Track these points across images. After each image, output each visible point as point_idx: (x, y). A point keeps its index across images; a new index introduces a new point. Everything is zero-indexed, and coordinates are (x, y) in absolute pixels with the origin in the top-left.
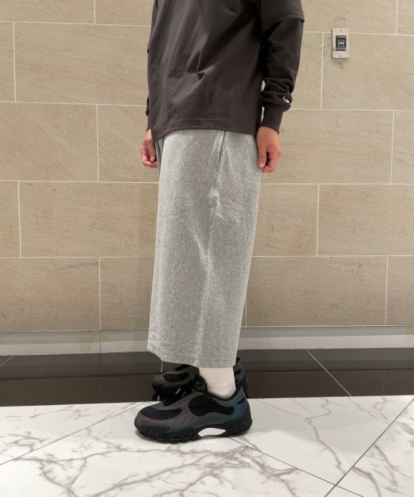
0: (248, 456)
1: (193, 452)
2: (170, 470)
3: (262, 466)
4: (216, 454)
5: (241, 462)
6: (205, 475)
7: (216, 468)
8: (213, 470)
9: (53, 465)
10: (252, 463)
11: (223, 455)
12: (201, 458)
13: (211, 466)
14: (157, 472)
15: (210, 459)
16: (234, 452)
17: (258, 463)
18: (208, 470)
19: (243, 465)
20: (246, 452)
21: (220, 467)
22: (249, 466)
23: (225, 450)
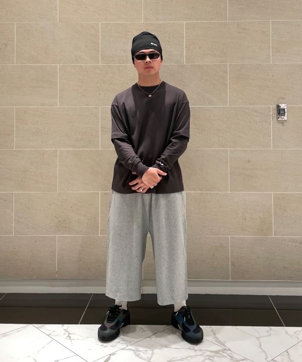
0: (225, 353)
1: (201, 350)
2: (191, 356)
3: (231, 357)
4: (211, 351)
5: (222, 355)
6: (206, 359)
7: (211, 357)
8: (209, 358)
9: (139, 352)
10: (227, 356)
11: (214, 352)
12: (204, 353)
13: (208, 356)
14: (185, 357)
15: (209, 353)
16: (219, 351)
17: (230, 356)
18: (207, 357)
19: (223, 356)
20: (225, 351)
21: (213, 356)
22: (226, 357)
23: (215, 350)
